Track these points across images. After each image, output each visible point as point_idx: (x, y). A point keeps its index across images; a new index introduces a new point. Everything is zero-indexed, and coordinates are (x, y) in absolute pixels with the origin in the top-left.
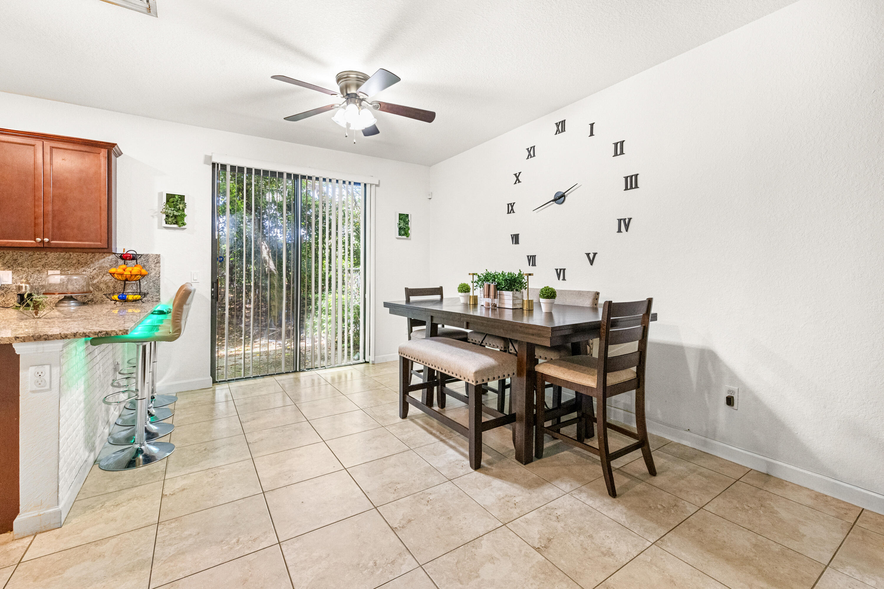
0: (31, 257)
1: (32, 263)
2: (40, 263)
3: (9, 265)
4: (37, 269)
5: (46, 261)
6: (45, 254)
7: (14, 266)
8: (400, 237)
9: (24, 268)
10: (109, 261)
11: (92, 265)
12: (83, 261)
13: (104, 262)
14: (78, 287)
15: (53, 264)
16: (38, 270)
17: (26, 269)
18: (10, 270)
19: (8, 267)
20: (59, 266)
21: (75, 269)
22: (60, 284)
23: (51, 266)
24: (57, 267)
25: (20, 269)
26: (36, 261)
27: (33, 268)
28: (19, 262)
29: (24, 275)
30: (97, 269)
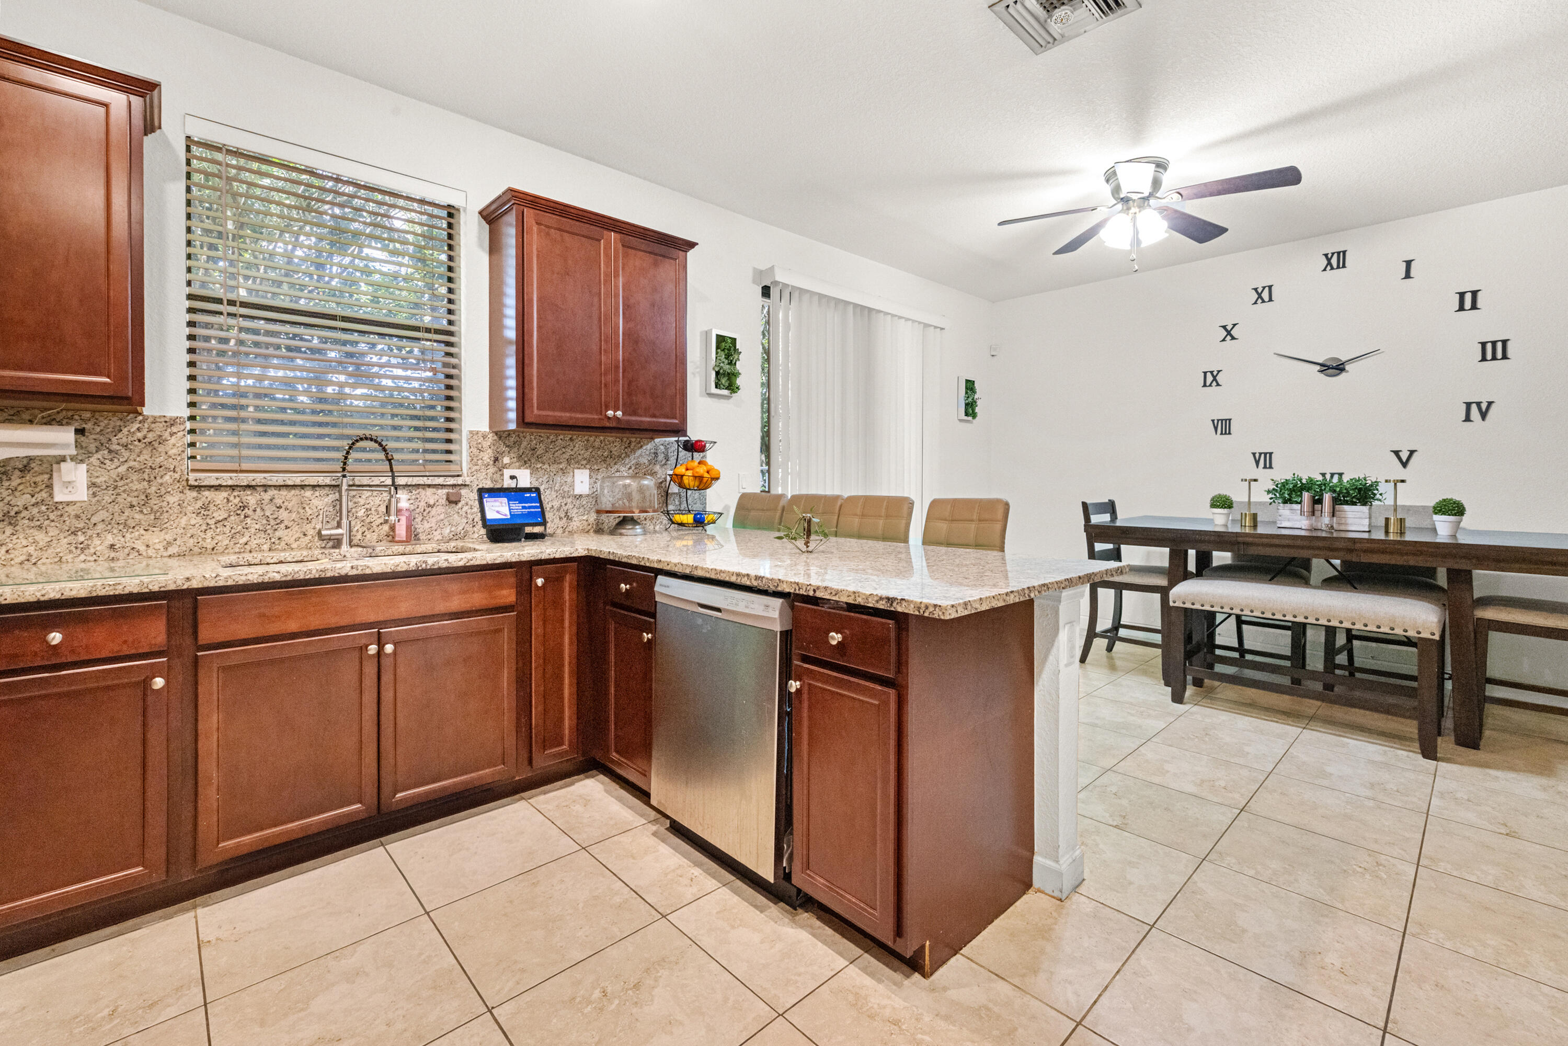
0: (553, 444)
1: (555, 456)
2: (564, 456)
3: (526, 459)
4: (561, 467)
5: (572, 453)
6: (571, 439)
7: (533, 461)
8: (966, 418)
9: (544, 464)
10: (648, 453)
11: (627, 460)
12: (615, 453)
13: (641, 455)
14: (611, 499)
15: (580, 457)
16: (561, 469)
17: (546, 466)
18: (527, 468)
19: (525, 462)
20: (588, 463)
21: (607, 468)
22: (588, 496)
23: (578, 462)
24: (584, 462)
25: (539, 466)
26: (560, 452)
27: (555, 466)
28: (538, 453)
29: (545, 478)
30: (633, 468)
